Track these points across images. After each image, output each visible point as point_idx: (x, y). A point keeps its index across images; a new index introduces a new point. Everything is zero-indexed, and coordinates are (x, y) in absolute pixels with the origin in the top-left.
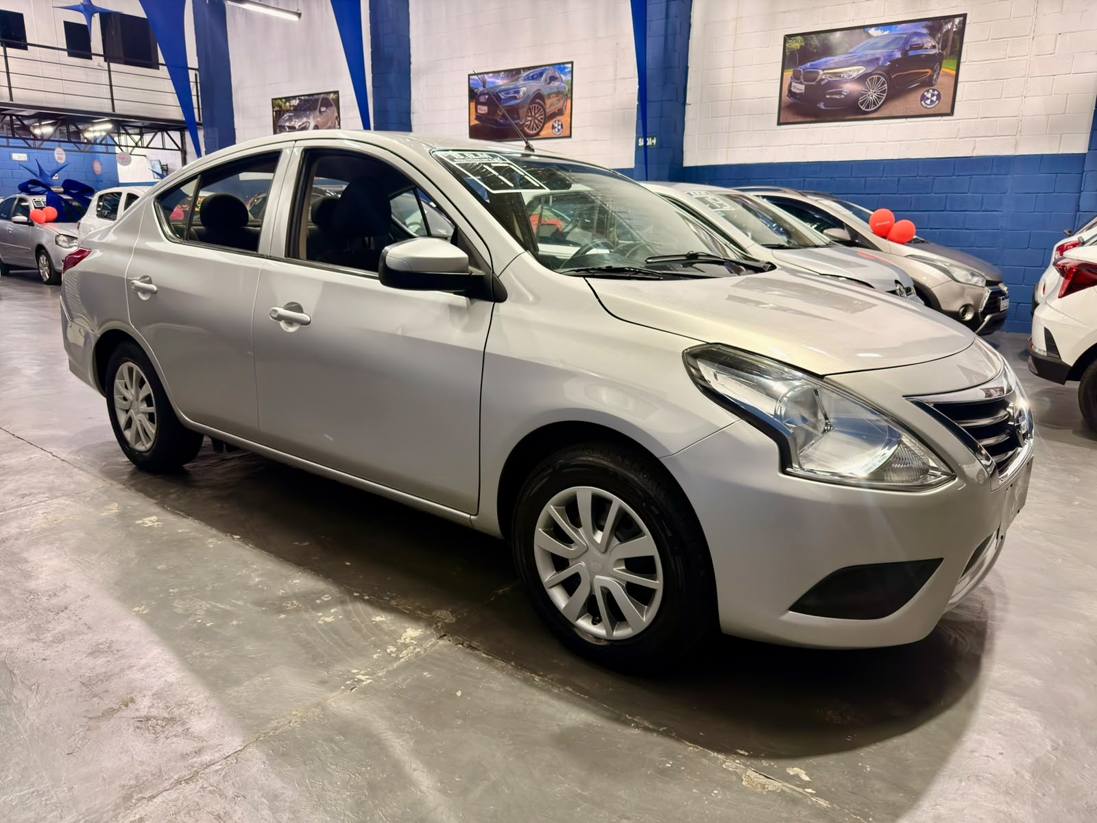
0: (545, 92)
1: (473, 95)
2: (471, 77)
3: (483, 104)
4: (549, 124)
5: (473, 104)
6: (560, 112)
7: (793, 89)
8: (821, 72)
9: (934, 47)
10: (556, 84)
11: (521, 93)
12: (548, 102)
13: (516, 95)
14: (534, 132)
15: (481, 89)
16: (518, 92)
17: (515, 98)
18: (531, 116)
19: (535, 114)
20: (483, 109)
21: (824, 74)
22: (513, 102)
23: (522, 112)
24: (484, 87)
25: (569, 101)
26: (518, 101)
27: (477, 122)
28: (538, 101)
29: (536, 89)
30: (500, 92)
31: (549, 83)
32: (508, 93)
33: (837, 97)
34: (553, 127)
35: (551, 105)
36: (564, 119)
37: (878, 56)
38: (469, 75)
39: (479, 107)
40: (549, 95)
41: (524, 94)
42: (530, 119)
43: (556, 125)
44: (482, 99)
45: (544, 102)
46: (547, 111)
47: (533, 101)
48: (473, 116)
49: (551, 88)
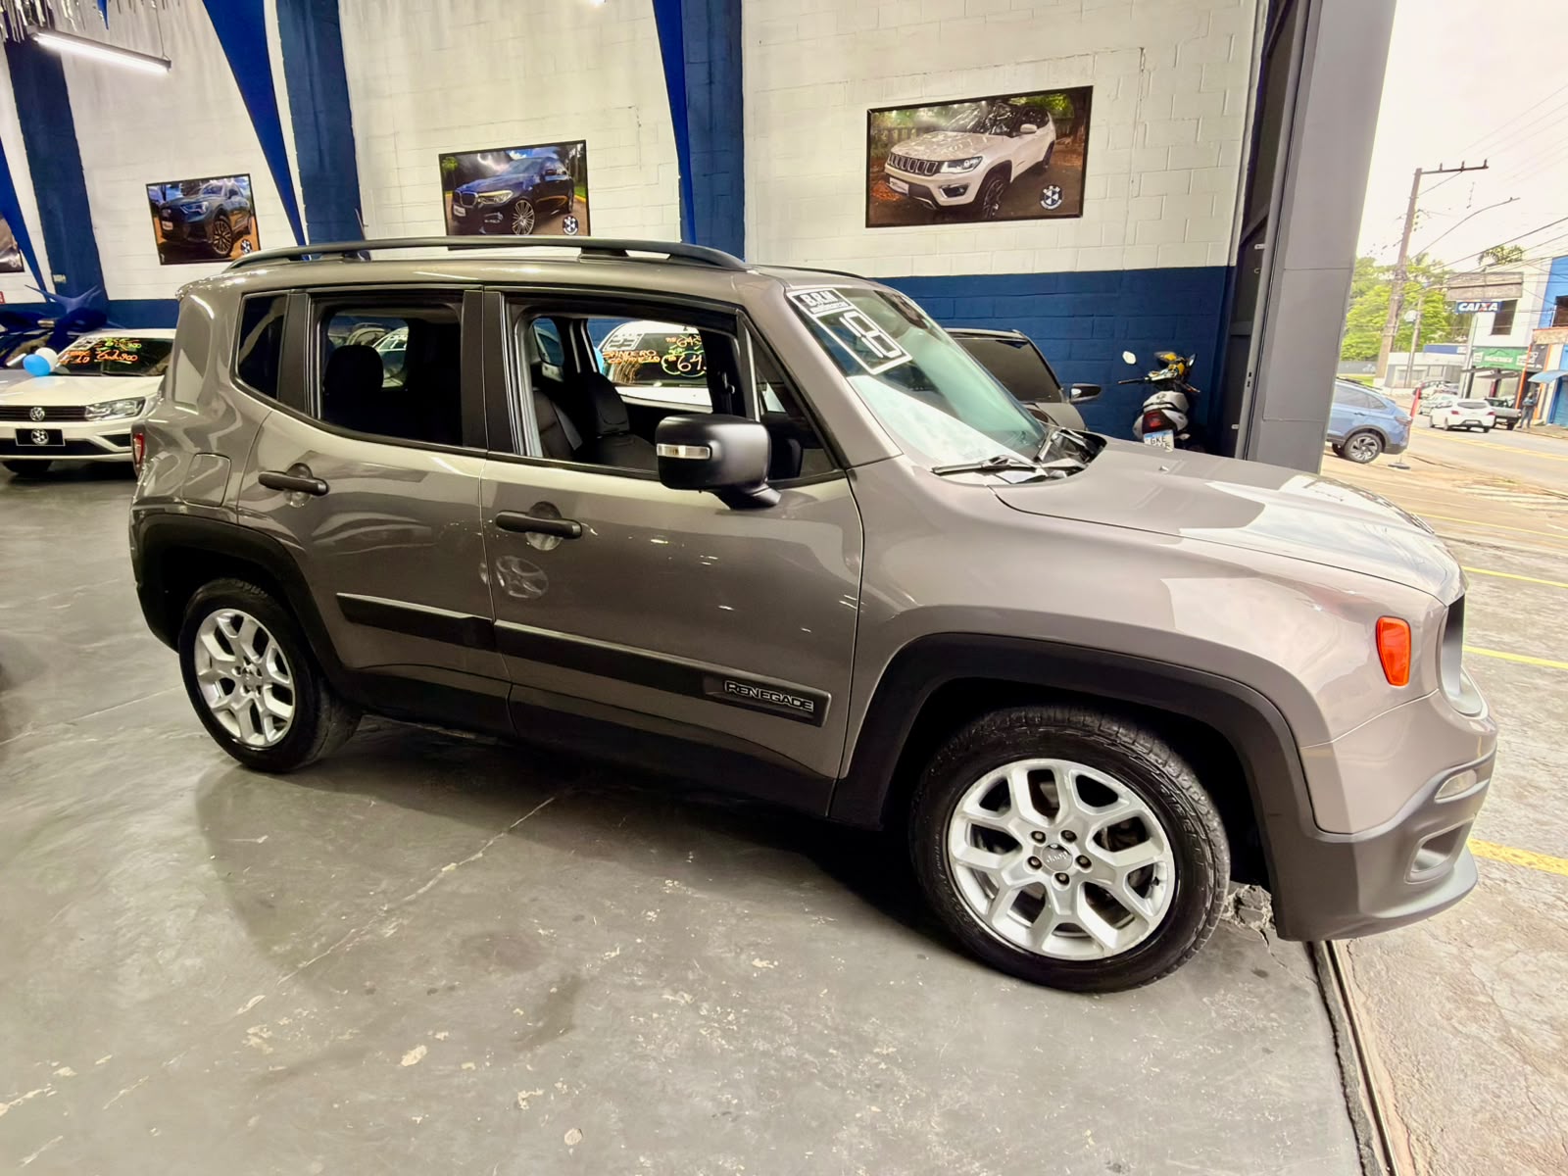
0: (228, 207)
1: (156, 209)
2: (150, 187)
3: (166, 219)
4: (238, 244)
5: (157, 220)
6: (246, 231)
7: (456, 213)
8: (477, 195)
9: (565, 173)
10: (235, 199)
11: (204, 208)
12: (233, 219)
13: (199, 210)
14: (224, 253)
15: (162, 202)
16: (200, 207)
17: (199, 214)
18: (218, 235)
19: (222, 232)
20: (169, 226)
21: (480, 197)
22: (198, 218)
23: (209, 229)
24: (165, 198)
25: (253, 219)
26: (202, 217)
27: (164, 240)
28: (222, 217)
29: (217, 204)
30: (182, 206)
31: (230, 198)
32: (191, 208)
33: (494, 221)
34: (243, 248)
35: (237, 222)
36: (252, 238)
37: (521, 180)
38: (148, 185)
39: (163, 222)
40: (232, 211)
41: (207, 209)
42: (217, 237)
43: (245, 245)
44: (166, 213)
45: (228, 218)
46: (233, 229)
47: (217, 218)
48: (160, 234)
49: (232, 203)
